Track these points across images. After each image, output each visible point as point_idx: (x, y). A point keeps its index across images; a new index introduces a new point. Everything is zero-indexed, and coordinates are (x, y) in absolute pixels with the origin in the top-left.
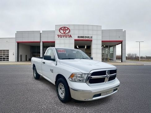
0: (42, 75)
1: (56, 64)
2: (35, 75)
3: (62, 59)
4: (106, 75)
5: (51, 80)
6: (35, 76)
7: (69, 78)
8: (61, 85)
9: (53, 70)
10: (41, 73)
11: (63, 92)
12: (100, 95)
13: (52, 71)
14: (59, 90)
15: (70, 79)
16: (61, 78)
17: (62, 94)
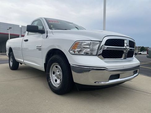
1: (47, 36)
5: (38, 65)
6: (11, 66)
7: (69, 51)
8: (54, 67)
11: (58, 78)
14: (51, 76)
16: (54, 56)
17: (56, 81)
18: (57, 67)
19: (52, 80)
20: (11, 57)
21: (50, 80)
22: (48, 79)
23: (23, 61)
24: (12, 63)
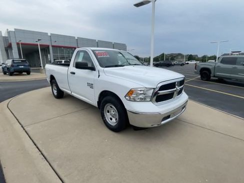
0: (69, 92)
1: (99, 76)
2: (55, 92)
3: (106, 67)
4: (176, 89)
5: (88, 99)
6: (56, 94)
7: (125, 97)
8: (109, 107)
9: (92, 84)
10: (67, 89)
11: (113, 117)
12: (169, 117)
13: (91, 86)
14: (105, 115)
15: (127, 98)
17: (111, 119)
18: (111, 107)
19: (106, 118)
20: (54, 85)
21: (105, 118)
22: (103, 116)
23: (70, 92)
24: (56, 91)
